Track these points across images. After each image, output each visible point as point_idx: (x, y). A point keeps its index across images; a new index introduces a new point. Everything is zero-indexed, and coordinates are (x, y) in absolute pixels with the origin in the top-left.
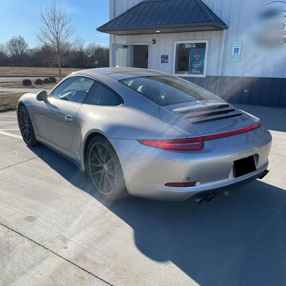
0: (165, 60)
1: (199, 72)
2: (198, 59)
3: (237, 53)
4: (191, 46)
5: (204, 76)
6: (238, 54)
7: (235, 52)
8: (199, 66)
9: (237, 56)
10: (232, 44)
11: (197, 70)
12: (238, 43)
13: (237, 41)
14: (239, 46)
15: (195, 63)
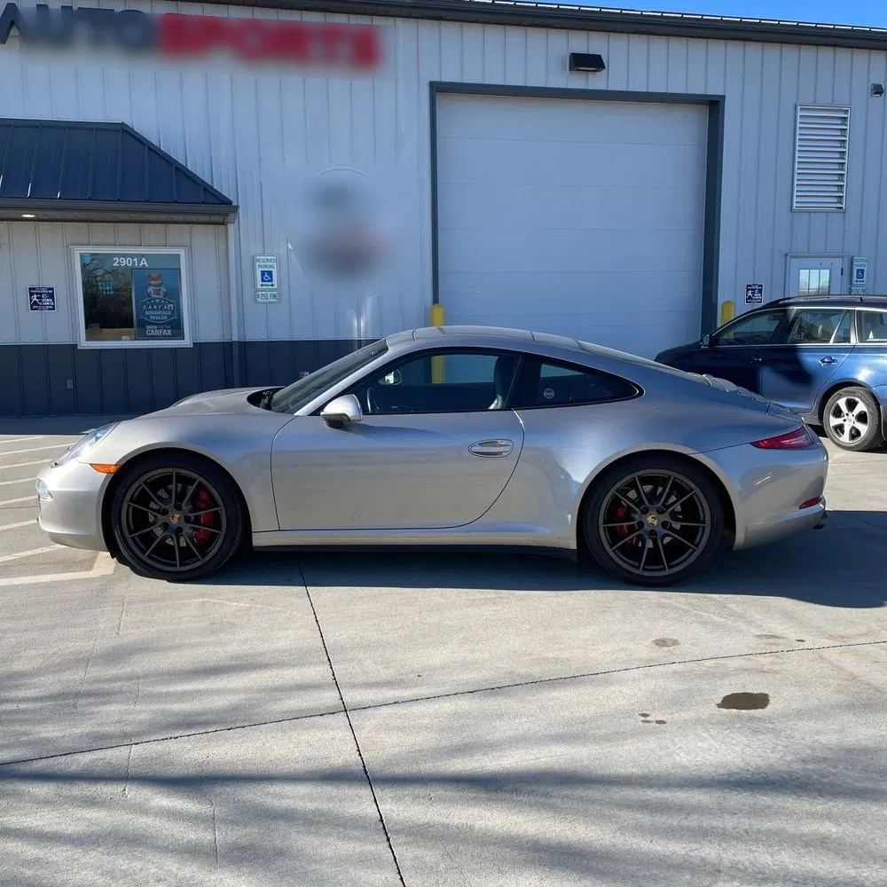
0: (43, 300)
1: (169, 333)
2: (161, 296)
3: (270, 283)
4: (134, 262)
5: (187, 342)
6: (273, 285)
7: (263, 280)
8: (166, 318)
9: (271, 290)
10: (253, 261)
11: (162, 327)
12: (267, 260)
13: (263, 254)
14: (271, 266)
15: (153, 310)
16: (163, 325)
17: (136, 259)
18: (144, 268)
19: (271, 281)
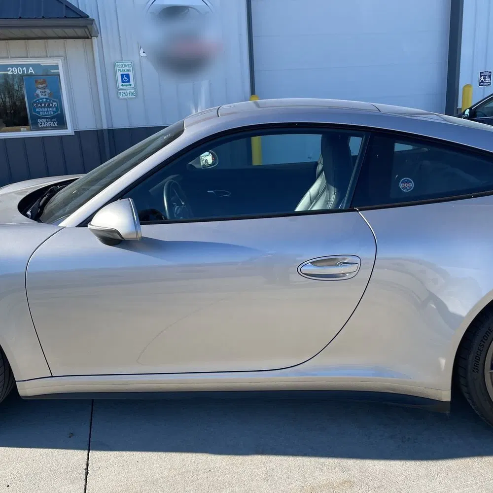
1: (56, 125)
2: (47, 97)
3: (128, 84)
4: (23, 71)
5: (69, 131)
6: (130, 85)
7: (123, 81)
8: (52, 113)
9: (129, 89)
10: (114, 66)
11: (50, 120)
12: (125, 65)
13: (122, 61)
14: (128, 70)
15: (41, 107)
16: (51, 118)
17: (25, 68)
18: (31, 75)
19: (129, 81)
